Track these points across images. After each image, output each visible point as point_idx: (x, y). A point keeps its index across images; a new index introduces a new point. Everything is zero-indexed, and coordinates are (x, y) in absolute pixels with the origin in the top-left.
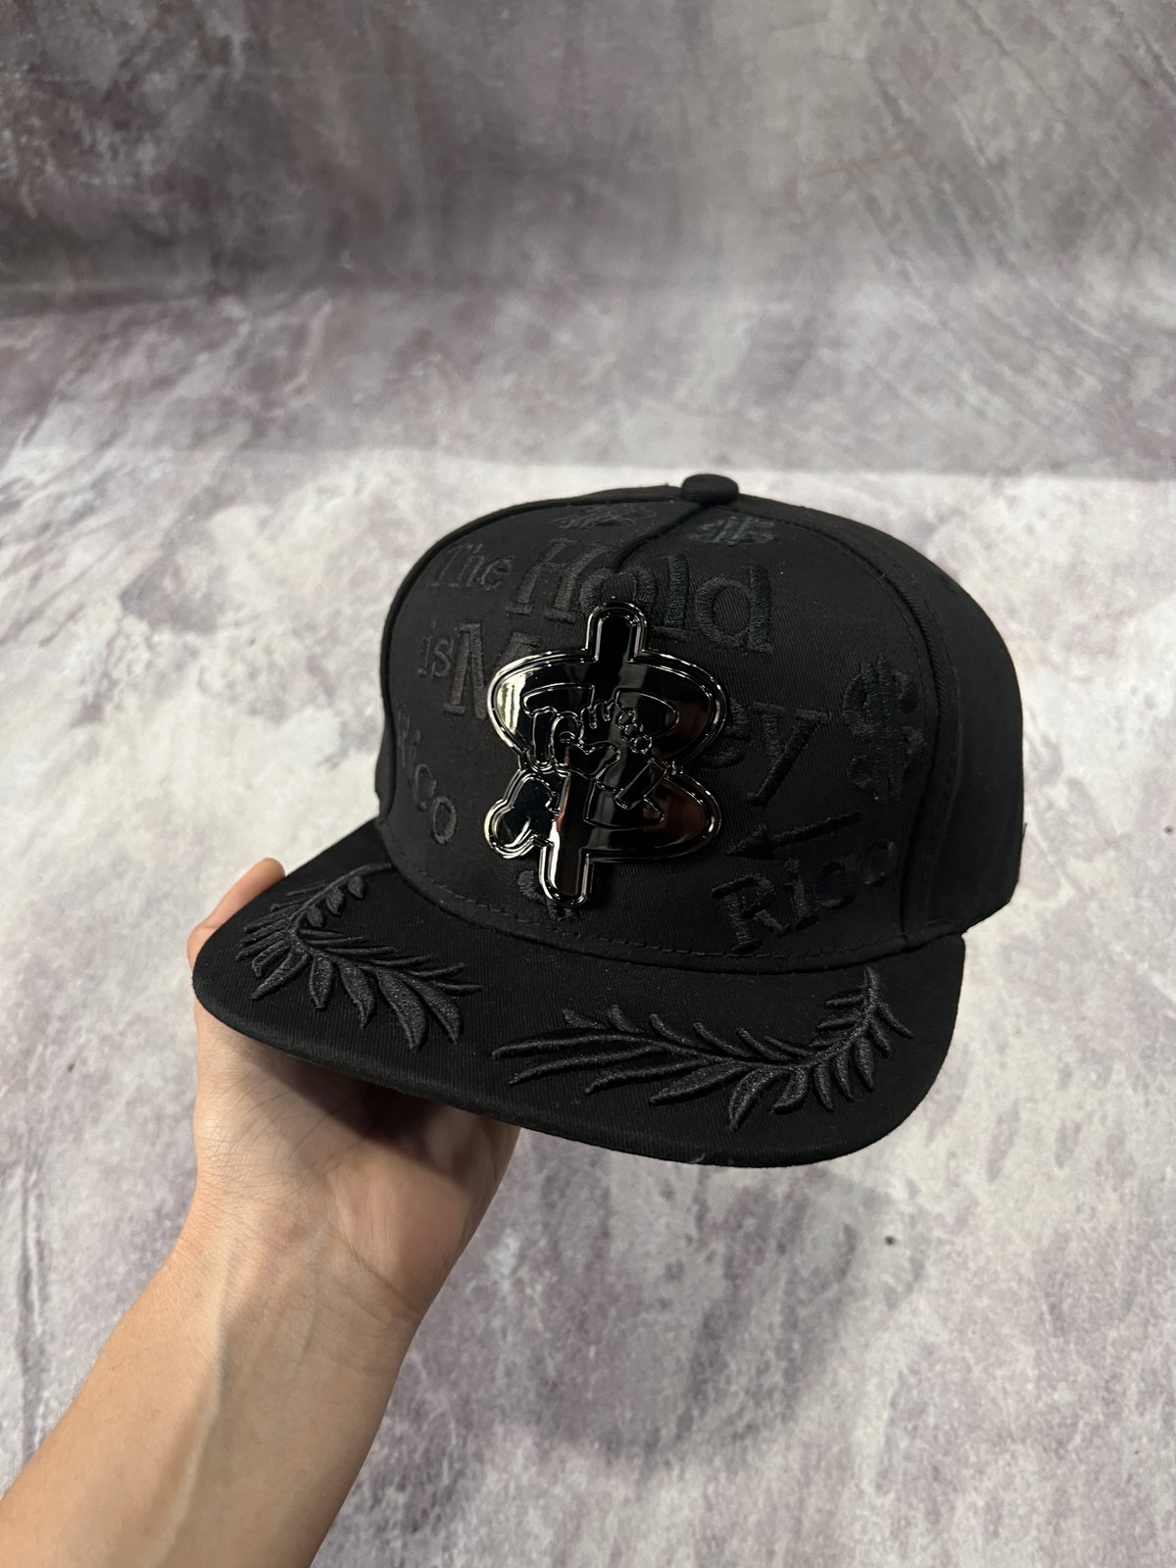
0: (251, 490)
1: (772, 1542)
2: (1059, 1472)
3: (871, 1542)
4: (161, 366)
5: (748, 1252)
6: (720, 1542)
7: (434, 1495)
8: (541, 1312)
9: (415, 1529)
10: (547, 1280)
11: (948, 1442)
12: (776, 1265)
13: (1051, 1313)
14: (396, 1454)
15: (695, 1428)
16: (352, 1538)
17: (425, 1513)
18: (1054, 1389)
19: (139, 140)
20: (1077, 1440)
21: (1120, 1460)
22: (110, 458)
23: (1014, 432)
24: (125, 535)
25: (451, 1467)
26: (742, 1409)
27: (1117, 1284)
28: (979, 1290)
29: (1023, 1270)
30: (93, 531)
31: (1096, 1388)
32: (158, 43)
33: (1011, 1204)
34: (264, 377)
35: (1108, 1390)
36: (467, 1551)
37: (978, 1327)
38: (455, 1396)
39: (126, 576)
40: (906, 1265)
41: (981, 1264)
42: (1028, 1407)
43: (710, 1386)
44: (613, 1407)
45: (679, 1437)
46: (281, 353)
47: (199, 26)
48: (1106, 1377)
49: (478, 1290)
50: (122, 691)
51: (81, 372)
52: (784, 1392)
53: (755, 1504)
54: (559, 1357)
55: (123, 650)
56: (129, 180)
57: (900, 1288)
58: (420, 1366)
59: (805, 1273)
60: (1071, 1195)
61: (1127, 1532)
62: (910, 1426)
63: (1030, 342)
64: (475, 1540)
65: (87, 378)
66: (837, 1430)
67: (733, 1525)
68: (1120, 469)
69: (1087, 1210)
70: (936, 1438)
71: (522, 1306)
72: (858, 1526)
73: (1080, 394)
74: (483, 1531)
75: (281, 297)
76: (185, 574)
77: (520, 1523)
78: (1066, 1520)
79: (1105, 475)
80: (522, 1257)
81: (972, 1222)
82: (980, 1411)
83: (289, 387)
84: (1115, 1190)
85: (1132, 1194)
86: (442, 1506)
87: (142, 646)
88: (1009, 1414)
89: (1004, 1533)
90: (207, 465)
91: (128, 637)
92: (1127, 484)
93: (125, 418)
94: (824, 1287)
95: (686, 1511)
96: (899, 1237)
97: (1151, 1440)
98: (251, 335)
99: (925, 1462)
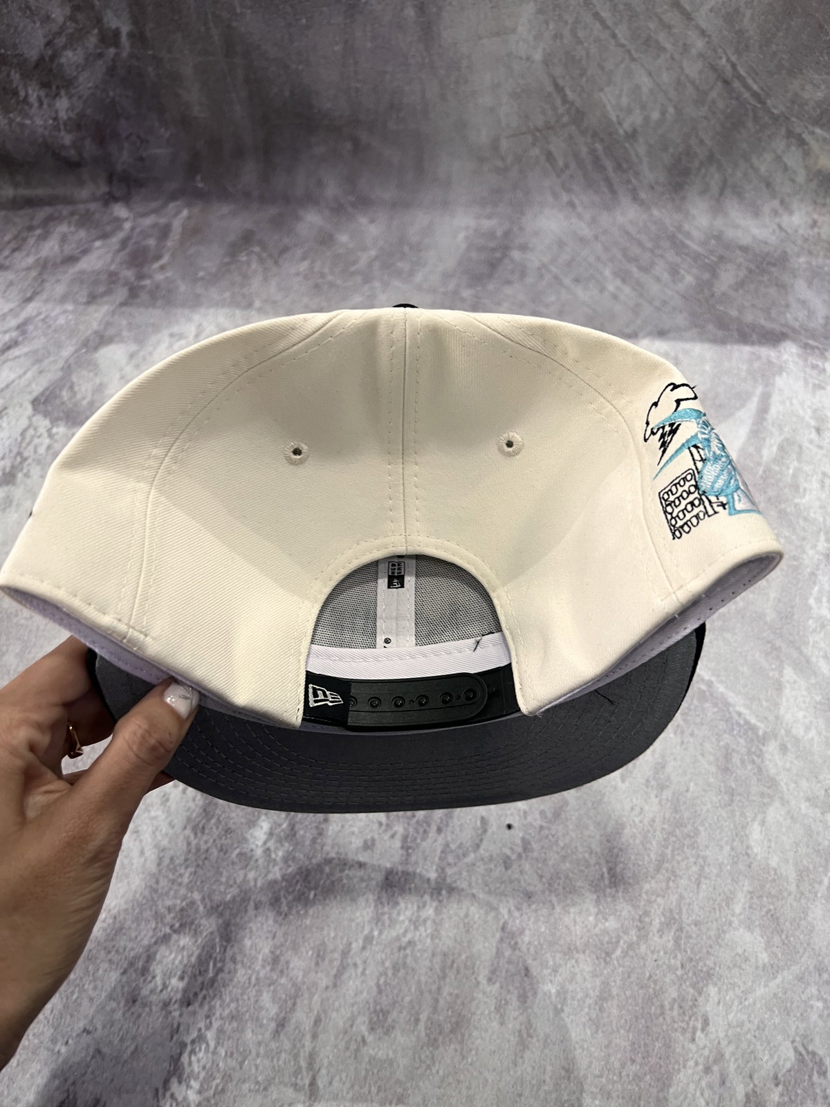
0: (125, 333)
1: (418, 1013)
2: (605, 972)
3: (482, 1014)
4: (69, 249)
5: (418, 833)
6: (385, 1013)
7: (203, 983)
8: (281, 869)
9: (189, 1005)
10: (286, 849)
11: (536, 953)
12: (435, 841)
13: (609, 873)
14: (180, 958)
15: (374, 943)
16: (147, 1009)
17: (196, 994)
18: (606, 920)
19: (57, 95)
20: (618, 952)
21: (644, 965)
22: (31, 309)
23: (636, 309)
24: (38, 361)
25: (215, 965)
26: (406, 931)
27: (653, 856)
28: (564, 858)
29: (593, 846)
30: (15, 358)
31: (633, 919)
32: (71, 31)
33: (590, 804)
34: (139, 258)
35: (641, 921)
36: (222, 1018)
37: (561, 882)
38: (220, 921)
39: (37, 389)
40: (519, 841)
41: (567, 842)
42: (589, 931)
43: (386, 916)
44: (322, 929)
45: (364, 948)
46: (152, 242)
47: (99, 21)
48: (640, 913)
49: (240, 854)
50: (29, 465)
51: (14, 250)
52: (434, 922)
53: (410, 990)
54: (290, 898)
55: (33, 437)
56: (51, 122)
57: (514, 857)
58: (199, 903)
59: (453, 846)
60: (628, 800)
61: (646, 1011)
62: (512, 943)
63: (652, 251)
64: (227, 1012)
65: (17, 255)
66: (465, 944)
67: (395, 1003)
68: (703, 337)
69: (638, 810)
70: (528, 949)
71: (268, 866)
72: (474, 1003)
73: (681, 287)
74: (233, 1005)
75: (154, 205)
76: (76, 388)
77: (257, 1001)
78: (607, 1002)
79: (692, 340)
80: (271, 834)
81: (563, 816)
82: (558, 934)
83: (156, 266)
84: (657, 796)
85: (667, 799)
86: (207, 989)
87: (46, 435)
88: (576, 935)
89: (566, 1009)
90: (97, 315)
91: (35, 429)
92: (706, 346)
93: (43, 281)
94: (464, 855)
95: (365, 994)
96: (515, 824)
97: (665, 953)
98: (133, 229)
99: (521, 965)
